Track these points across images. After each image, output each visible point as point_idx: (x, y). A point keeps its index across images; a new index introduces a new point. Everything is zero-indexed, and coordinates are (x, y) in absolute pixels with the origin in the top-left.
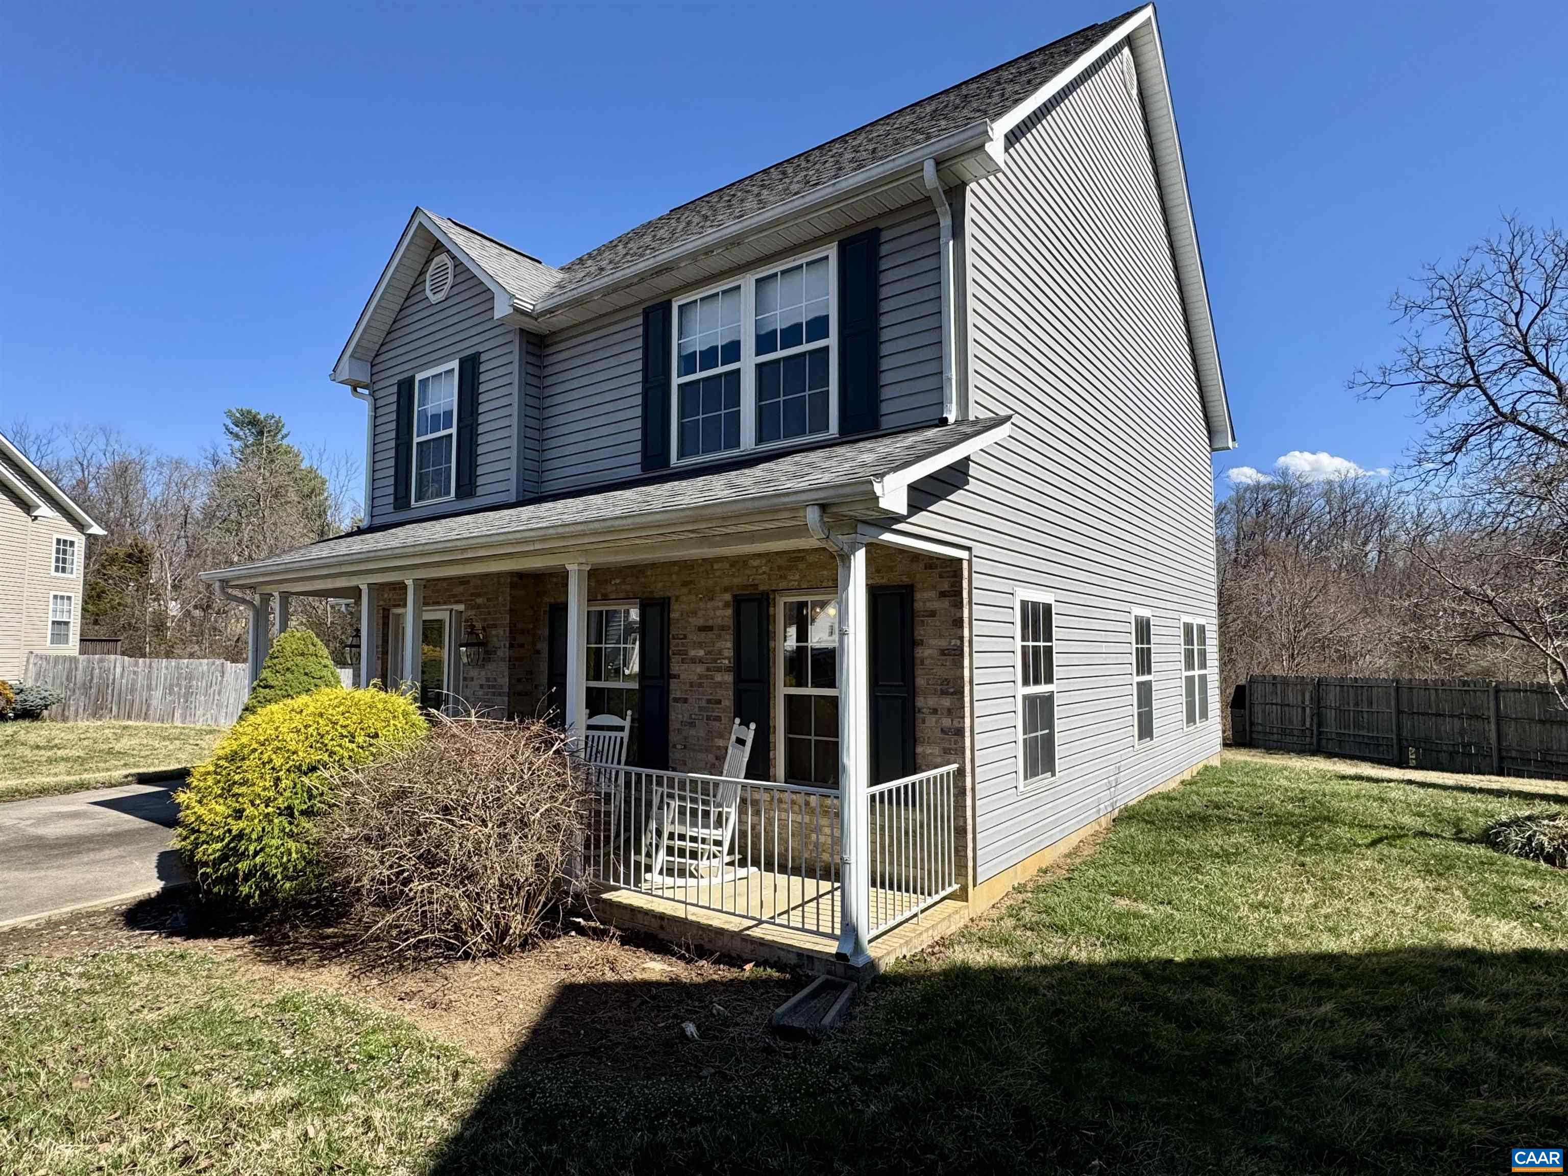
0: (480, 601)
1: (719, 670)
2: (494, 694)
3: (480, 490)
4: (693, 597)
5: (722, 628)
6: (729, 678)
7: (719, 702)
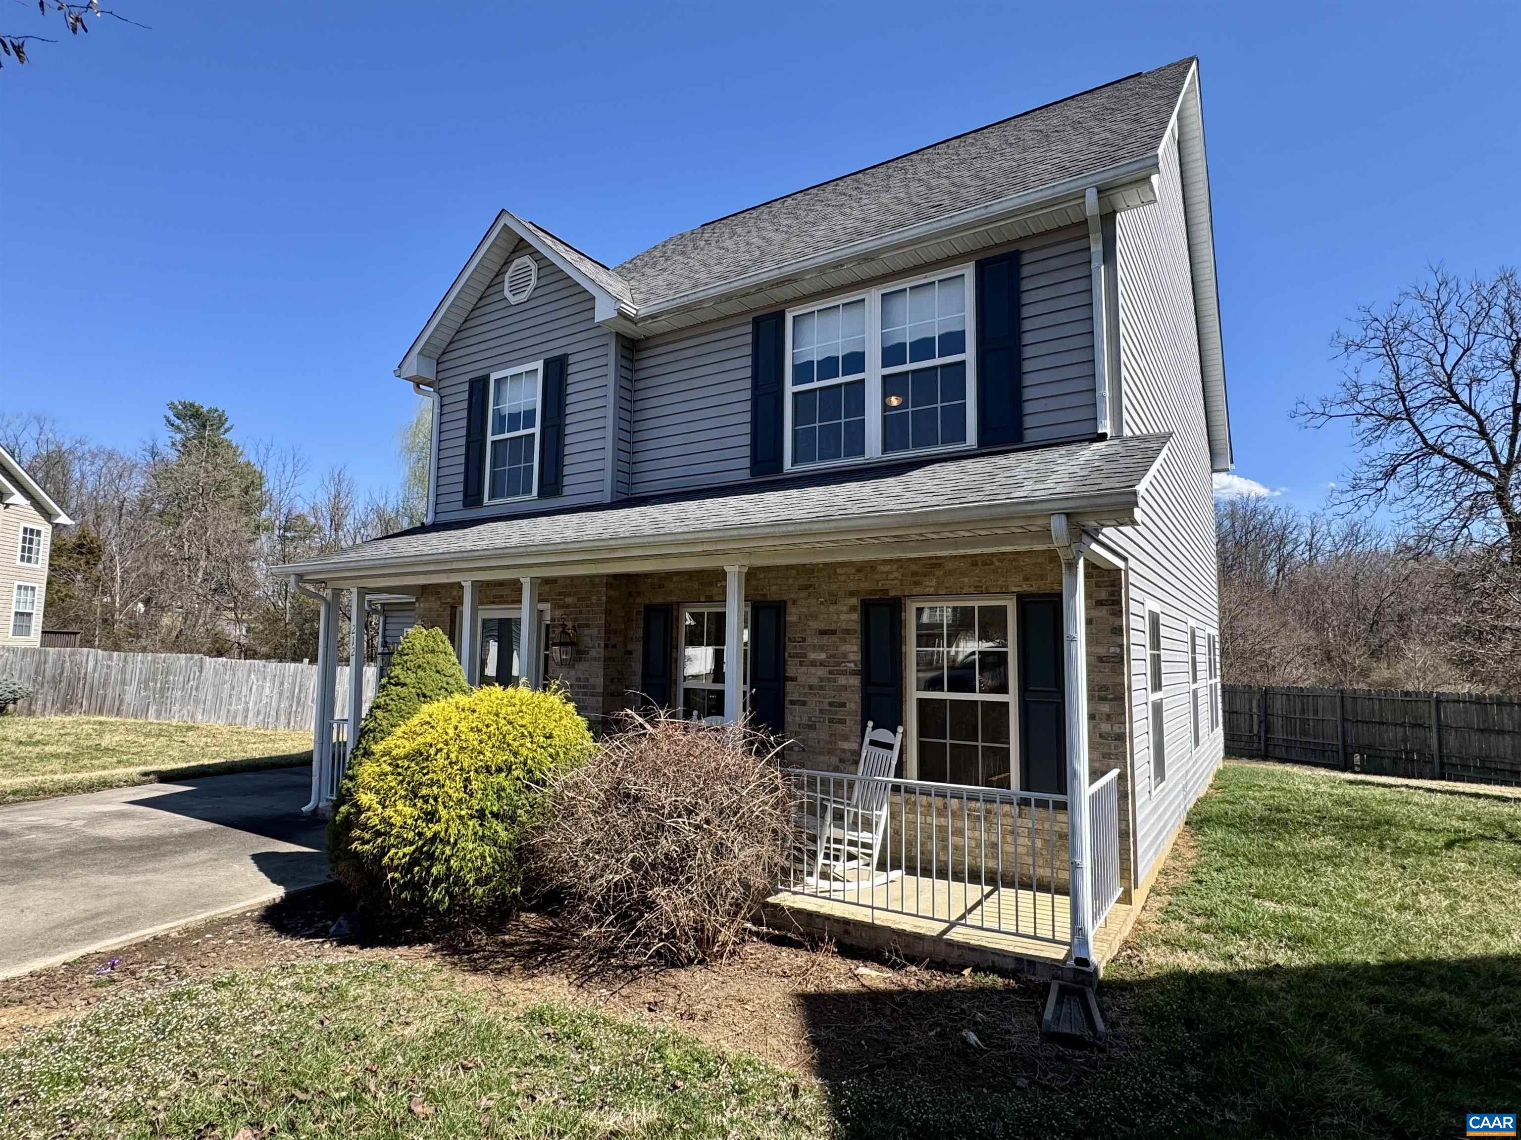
0: (568, 600)
1: (843, 673)
2: (585, 694)
3: (566, 491)
4: (813, 601)
5: (847, 632)
6: (855, 681)
7: (844, 705)
